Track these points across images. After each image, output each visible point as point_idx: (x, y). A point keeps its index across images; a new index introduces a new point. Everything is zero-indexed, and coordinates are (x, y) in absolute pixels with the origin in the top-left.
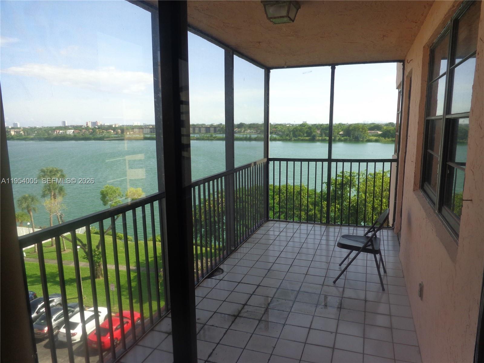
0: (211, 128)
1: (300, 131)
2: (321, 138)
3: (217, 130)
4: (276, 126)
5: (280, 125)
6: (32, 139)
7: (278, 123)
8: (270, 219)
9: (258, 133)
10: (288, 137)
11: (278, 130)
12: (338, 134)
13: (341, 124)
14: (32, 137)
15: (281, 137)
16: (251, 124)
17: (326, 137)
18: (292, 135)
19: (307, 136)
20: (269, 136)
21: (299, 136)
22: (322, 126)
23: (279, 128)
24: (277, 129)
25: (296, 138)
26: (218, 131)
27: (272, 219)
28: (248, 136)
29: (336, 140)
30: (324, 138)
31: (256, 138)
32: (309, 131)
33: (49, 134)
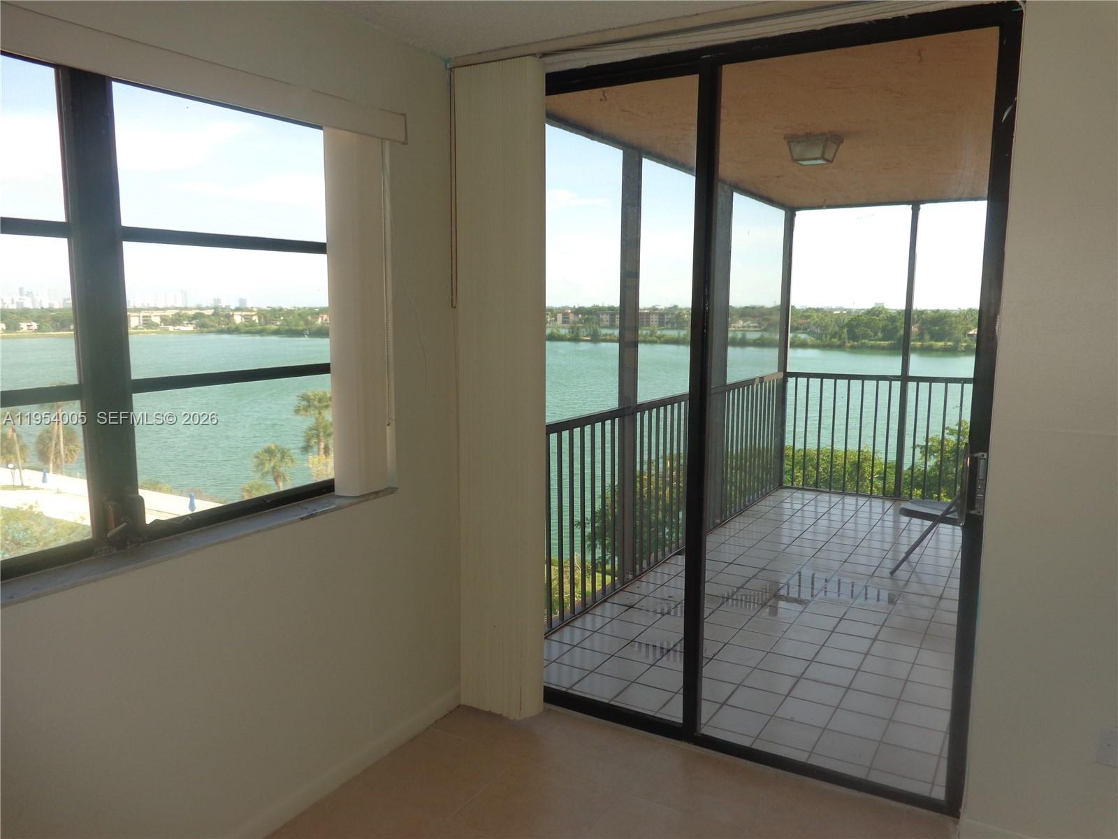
0: (651, 317)
1: (867, 325)
2: (920, 343)
3: (666, 320)
4: (807, 313)
5: (817, 310)
6: (276, 333)
7: (812, 307)
8: (784, 485)
9: (763, 328)
10: (835, 340)
11: (812, 322)
12: (965, 334)
13: (974, 310)
14: (273, 327)
15: (820, 339)
16: (746, 308)
17: (933, 343)
18: (845, 335)
19: (883, 339)
20: (790, 335)
21: (865, 336)
22: (923, 316)
23: (815, 316)
24: (809, 320)
25: (856, 343)
26: (667, 323)
27: (790, 485)
28: (739, 335)
29: (959, 349)
30: (927, 343)
31: (758, 340)
32: (890, 327)
33: (307, 322)
